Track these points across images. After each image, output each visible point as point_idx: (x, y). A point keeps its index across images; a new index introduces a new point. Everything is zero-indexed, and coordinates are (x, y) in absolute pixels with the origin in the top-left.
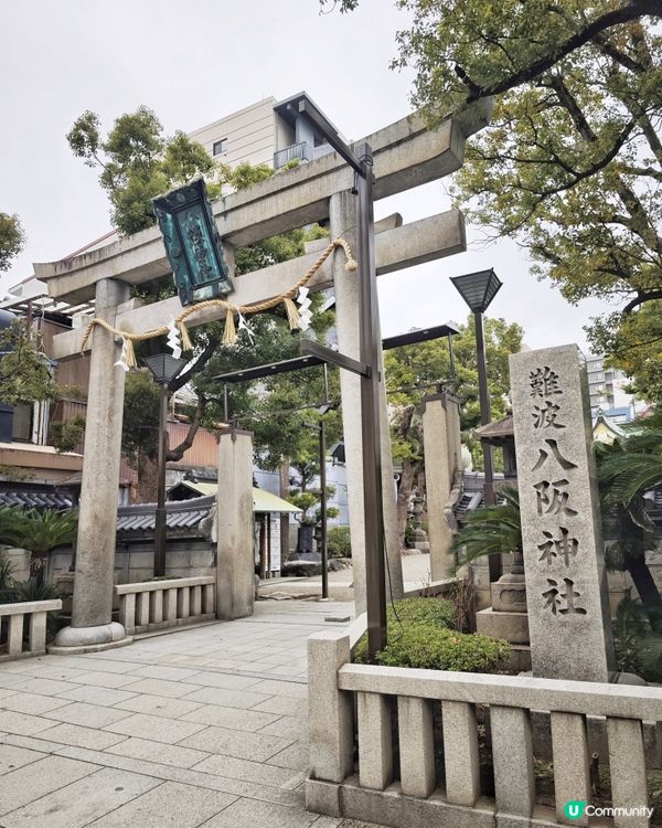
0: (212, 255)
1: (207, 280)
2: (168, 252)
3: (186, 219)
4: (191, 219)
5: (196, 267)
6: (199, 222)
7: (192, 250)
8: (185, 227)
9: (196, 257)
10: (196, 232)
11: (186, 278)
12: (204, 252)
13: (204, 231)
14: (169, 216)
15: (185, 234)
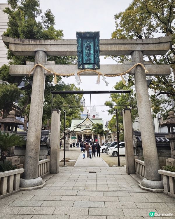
0: (93, 56)
1: (88, 63)
2: (77, 50)
3: (87, 42)
4: (88, 42)
5: (86, 58)
6: (91, 44)
7: (85, 52)
8: (85, 44)
9: (87, 55)
10: (89, 47)
11: (81, 60)
12: (90, 54)
13: (92, 47)
14: (80, 39)
15: (84, 46)
